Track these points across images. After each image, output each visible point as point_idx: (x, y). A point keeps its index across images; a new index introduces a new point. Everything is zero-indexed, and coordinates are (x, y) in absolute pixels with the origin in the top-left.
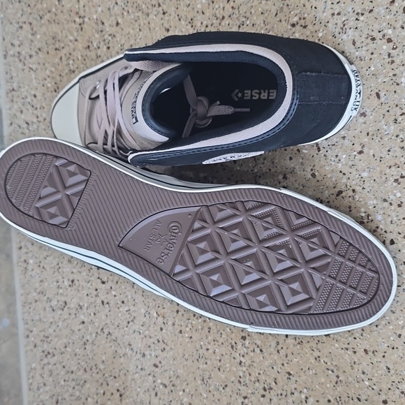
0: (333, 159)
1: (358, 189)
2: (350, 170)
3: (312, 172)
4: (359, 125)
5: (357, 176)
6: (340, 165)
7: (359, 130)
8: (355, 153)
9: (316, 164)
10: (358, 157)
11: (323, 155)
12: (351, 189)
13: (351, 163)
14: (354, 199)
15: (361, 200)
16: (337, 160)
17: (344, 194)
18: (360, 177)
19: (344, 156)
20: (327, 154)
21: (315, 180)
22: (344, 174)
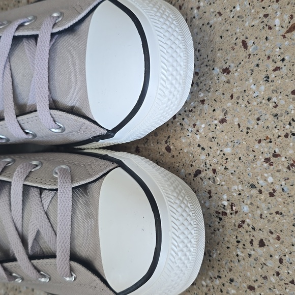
0: (190, 129)
1: (220, 169)
2: (210, 144)
3: (166, 145)
4: (221, 85)
5: (219, 152)
6: (198, 136)
7: (221, 91)
8: (216, 122)
9: (171, 135)
10: (220, 127)
11: (178, 123)
12: (211, 168)
13: (211, 135)
14: (214, 182)
15: (223, 183)
16: (194, 130)
17: (202, 175)
18: (222, 153)
19: (203, 126)
20: (183, 123)
21: (170, 155)
22: (203, 149)
